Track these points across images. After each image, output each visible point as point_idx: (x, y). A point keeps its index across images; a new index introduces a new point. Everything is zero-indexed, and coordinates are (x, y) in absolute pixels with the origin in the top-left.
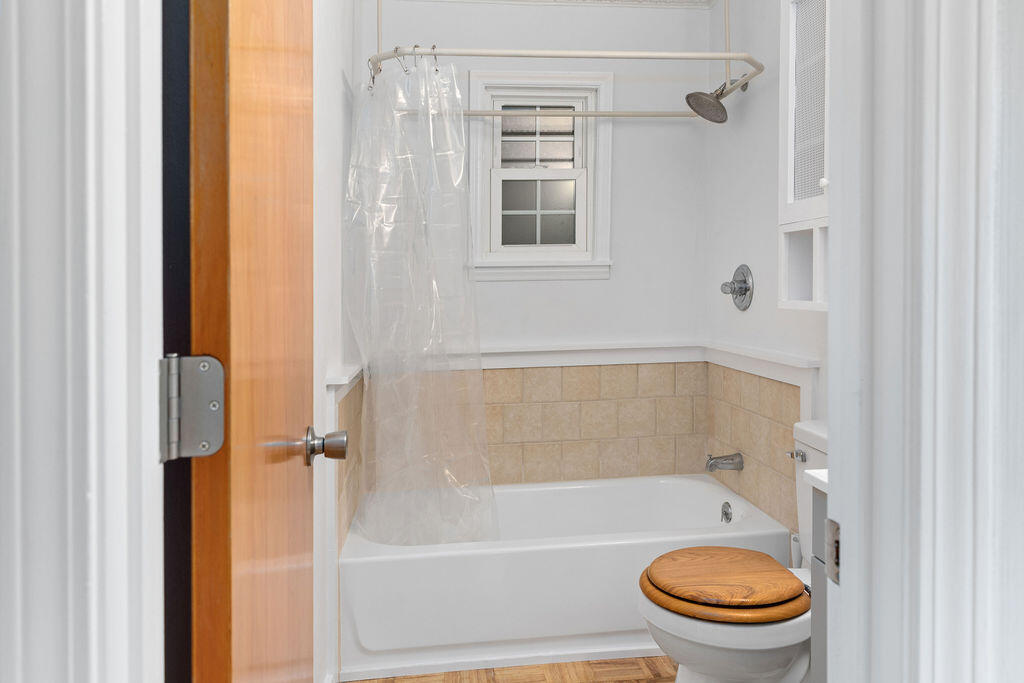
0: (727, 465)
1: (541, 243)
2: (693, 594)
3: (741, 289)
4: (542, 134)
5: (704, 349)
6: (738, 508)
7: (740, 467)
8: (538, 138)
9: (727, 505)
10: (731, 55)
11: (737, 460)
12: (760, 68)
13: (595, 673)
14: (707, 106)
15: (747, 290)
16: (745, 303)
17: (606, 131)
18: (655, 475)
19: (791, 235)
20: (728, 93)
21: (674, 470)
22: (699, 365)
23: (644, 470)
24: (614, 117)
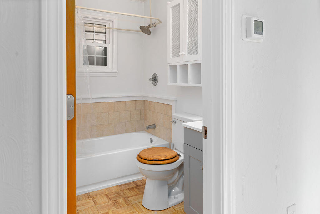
0: (151, 128)
1: (96, 65)
2: (152, 158)
3: (155, 80)
4: (96, 32)
5: (143, 96)
6: (155, 139)
7: (155, 128)
8: (94, 33)
9: (151, 138)
10: (152, 18)
11: (154, 126)
12: (160, 22)
13: (120, 188)
14: (145, 30)
15: (156, 80)
16: (156, 84)
17: (116, 34)
18: (130, 132)
19: (171, 66)
20: (151, 27)
21: (136, 130)
22: (142, 101)
23: (127, 131)
24: (118, 30)
